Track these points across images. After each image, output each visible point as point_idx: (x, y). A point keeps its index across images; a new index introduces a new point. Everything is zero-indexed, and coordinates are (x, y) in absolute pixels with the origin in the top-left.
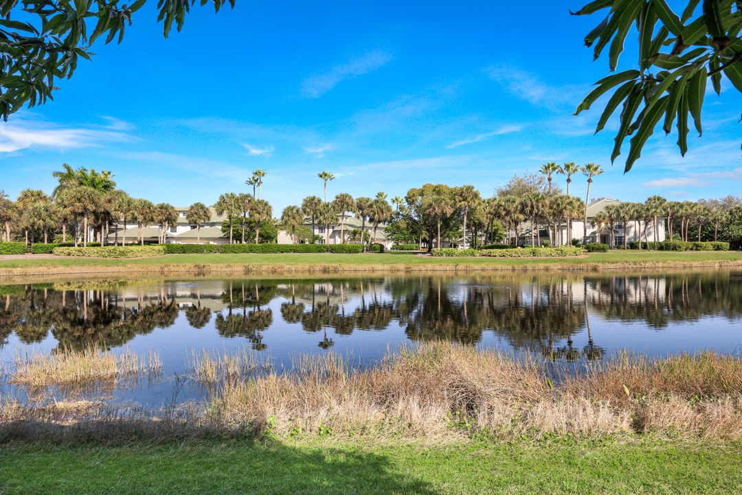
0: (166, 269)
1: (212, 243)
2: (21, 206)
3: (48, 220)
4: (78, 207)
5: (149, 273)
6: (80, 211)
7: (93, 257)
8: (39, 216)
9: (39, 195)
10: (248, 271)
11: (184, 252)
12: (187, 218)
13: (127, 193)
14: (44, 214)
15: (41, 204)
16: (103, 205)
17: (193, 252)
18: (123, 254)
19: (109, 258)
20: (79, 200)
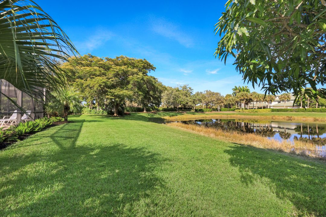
0: (274, 117)
1: (289, 108)
2: (226, 99)
3: (233, 102)
4: (242, 98)
5: (267, 118)
6: (243, 99)
7: (247, 112)
8: (231, 101)
9: (230, 95)
10: (316, 120)
11: (278, 111)
12: (280, 99)
13: (257, 92)
14: (232, 100)
15: (231, 98)
16: (249, 97)
17: (282, 111)
18: (256, 112)
19: (252, 113)
20: (242, 96)
